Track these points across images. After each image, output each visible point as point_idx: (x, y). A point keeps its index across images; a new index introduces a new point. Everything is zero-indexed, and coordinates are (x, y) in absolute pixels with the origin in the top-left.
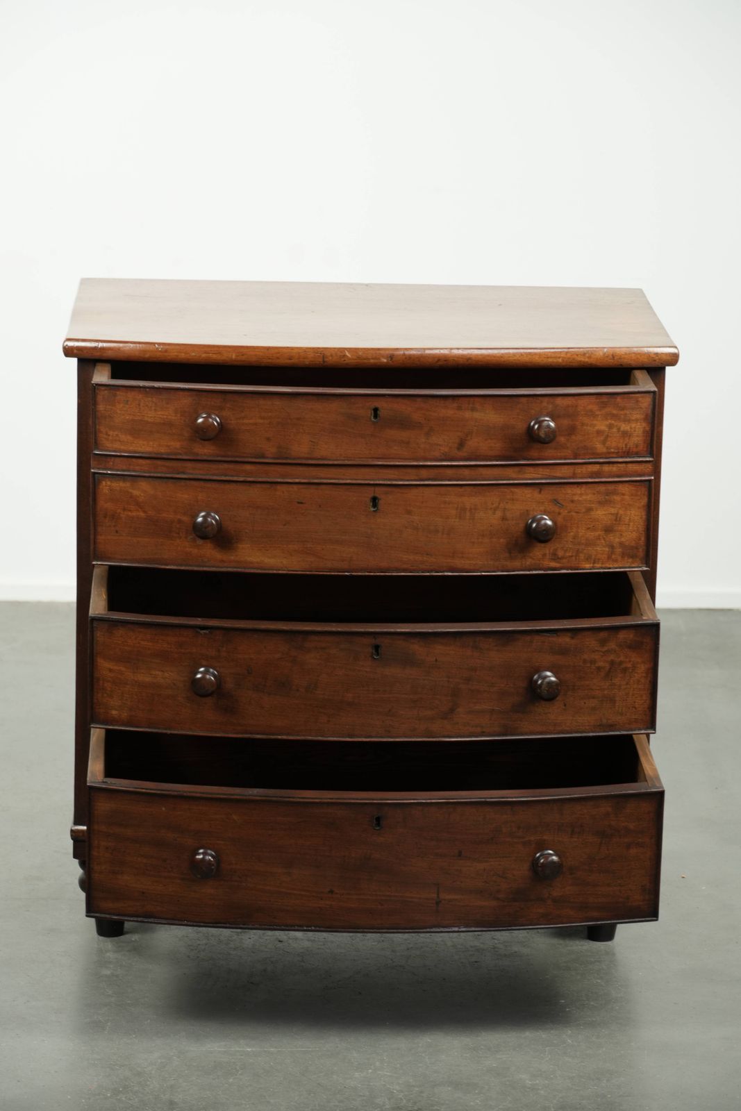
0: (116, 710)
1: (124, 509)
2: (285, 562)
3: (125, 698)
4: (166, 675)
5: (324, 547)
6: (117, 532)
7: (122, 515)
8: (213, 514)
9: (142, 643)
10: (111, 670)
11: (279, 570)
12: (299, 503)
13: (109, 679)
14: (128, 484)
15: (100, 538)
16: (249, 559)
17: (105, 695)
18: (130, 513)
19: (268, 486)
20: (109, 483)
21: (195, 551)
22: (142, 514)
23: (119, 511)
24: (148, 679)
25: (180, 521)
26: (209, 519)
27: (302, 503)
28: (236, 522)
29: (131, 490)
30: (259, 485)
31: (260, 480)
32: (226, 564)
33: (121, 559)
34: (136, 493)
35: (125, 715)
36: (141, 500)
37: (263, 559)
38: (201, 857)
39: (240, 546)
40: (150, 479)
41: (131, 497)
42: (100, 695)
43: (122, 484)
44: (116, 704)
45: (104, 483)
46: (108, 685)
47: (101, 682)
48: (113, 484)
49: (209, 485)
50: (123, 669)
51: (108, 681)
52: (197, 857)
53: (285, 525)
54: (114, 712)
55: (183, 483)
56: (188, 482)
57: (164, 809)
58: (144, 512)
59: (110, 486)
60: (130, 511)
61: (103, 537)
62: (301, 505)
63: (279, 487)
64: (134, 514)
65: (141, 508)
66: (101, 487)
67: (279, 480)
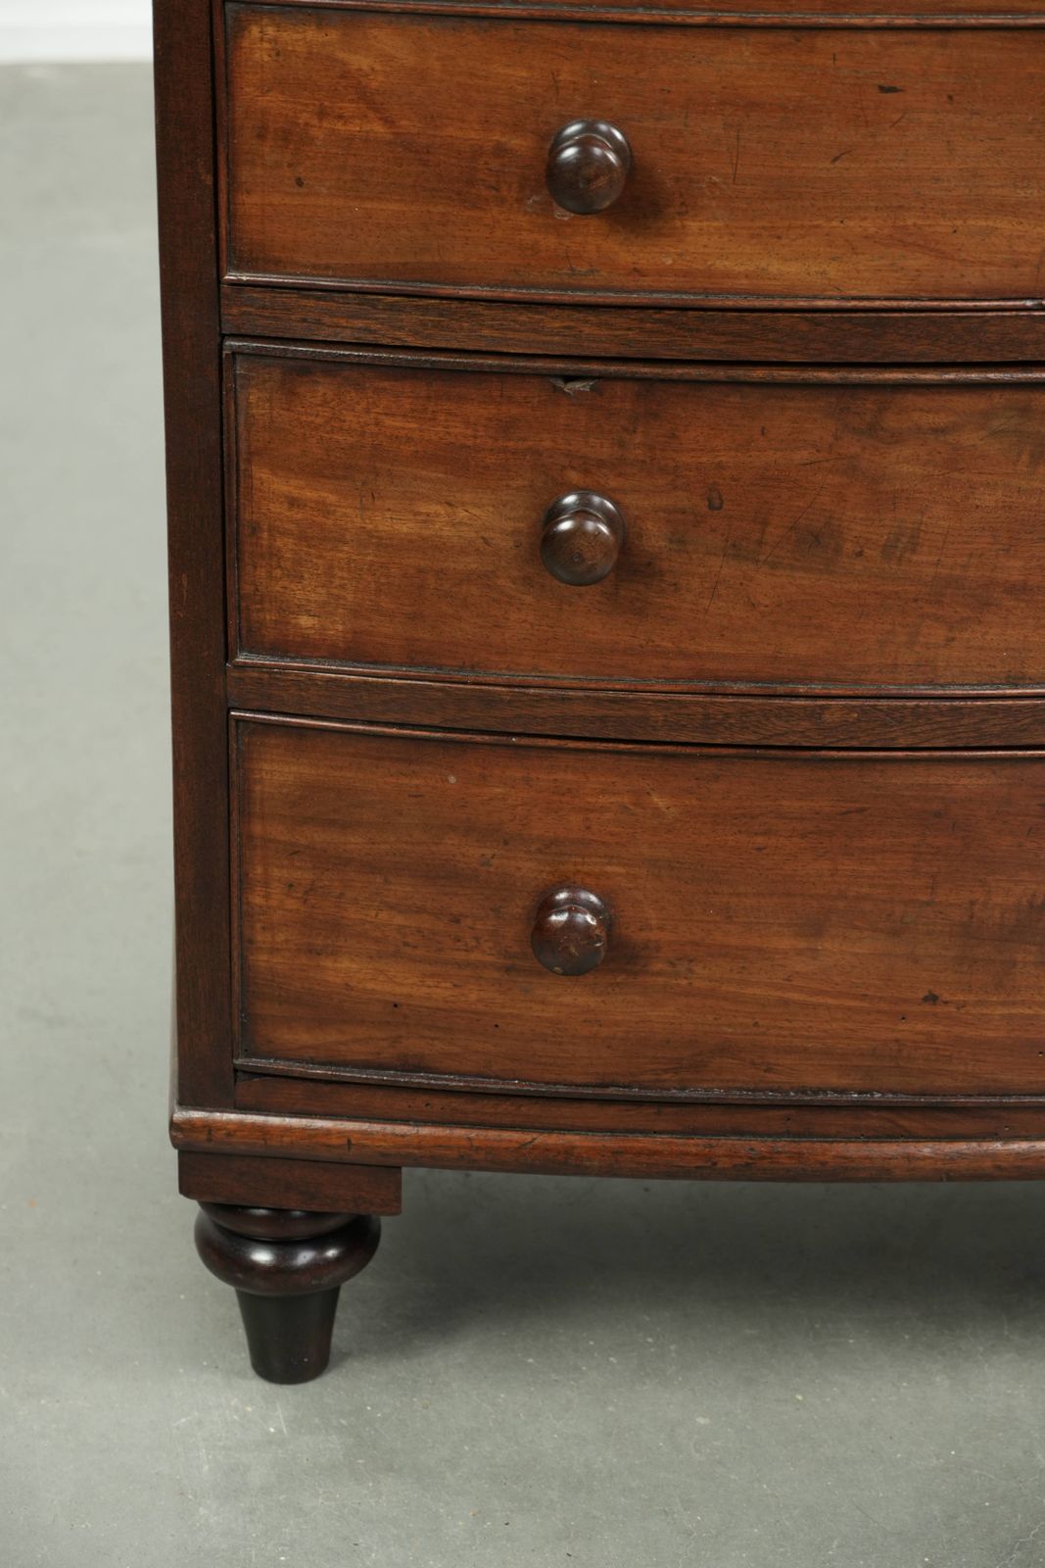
0: (308, 613)
1: (322, 114)
2: (833, 271)
3: (337, 582)
4: (462, 514)
5: (959, 223)
6: (299, 182)
7: (314, 132)
8: (603, 127)
9: (388, 421)
10: (293, 502)
11: (815, 297)
12: (882, 89)
13: (291, 526)
14: (333, 35)
15: (249, 203)
16: (720, 265)
17: (278, 572)
18: (339, 126)
19: (785, 38)
20: (271, 31)
21: (549, 241)
22: (378, 128)
23: (303, 118)
24: (406, 527)
25: (500, 151)
26: (597, 151)
27: (892, 90)
28: (680, 151)
29: (341, 55)
30: (755, 37)
31: (761, 19)
32: (646, 282)
33: (314, 266)
34: (360, 61)
35: (337, 628)
36: (374, 85)
37: (763, 264)
38: (563, 918)
39: (693, 225)
40: (404, 20)
41: (345, 75)
42: (262, 572)
43: (312, 34)
44: (313, 597)
45: (255, 31)
46: (286, 545)
47: (265, 535)
48: (285, 36)
49: (594, 37)
50: (332, 498)
51: (285, 533)
52: (554, 918)
53: (836, 159)
54: (305, 621)
55: (509, 32)
56: (527, 29)
57: (452, 779)
58: (388, 122)
59: (275, 41)
60: (340, 117)
61: (255, 199)
62: (890, 96)
63: (820, 41)
64: (354, 128)
65: (377, 110)
66: (245, 43)
67: (822, 20)
